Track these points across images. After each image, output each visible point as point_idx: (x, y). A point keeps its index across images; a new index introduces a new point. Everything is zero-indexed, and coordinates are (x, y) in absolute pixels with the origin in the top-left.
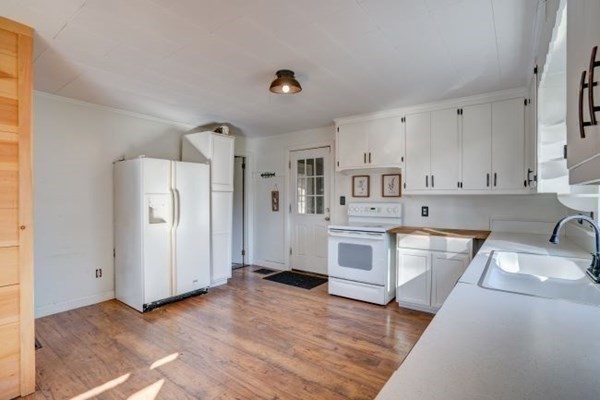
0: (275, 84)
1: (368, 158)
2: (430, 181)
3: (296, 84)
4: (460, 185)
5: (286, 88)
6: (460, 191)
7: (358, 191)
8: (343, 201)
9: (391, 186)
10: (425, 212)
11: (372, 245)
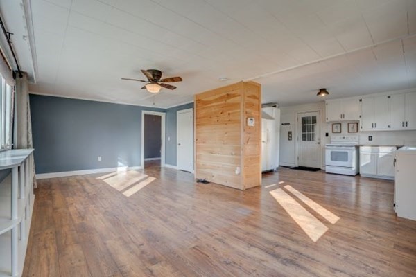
0: (319, 94)
1: (343, 116)
2: (374, 125)
3: (327, 93)
4: (389, 127)
5: (323, 95)
6: (389, 129)
7: (335, 130)
8: (327, 135)
9: (353, 128)
10: (370, 138)
11: (348, 151)
